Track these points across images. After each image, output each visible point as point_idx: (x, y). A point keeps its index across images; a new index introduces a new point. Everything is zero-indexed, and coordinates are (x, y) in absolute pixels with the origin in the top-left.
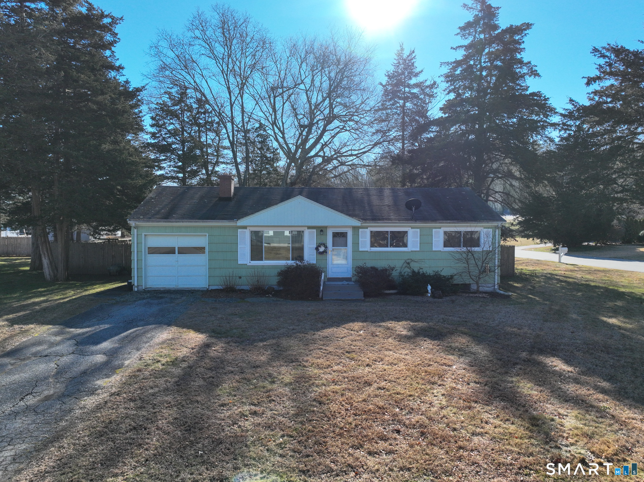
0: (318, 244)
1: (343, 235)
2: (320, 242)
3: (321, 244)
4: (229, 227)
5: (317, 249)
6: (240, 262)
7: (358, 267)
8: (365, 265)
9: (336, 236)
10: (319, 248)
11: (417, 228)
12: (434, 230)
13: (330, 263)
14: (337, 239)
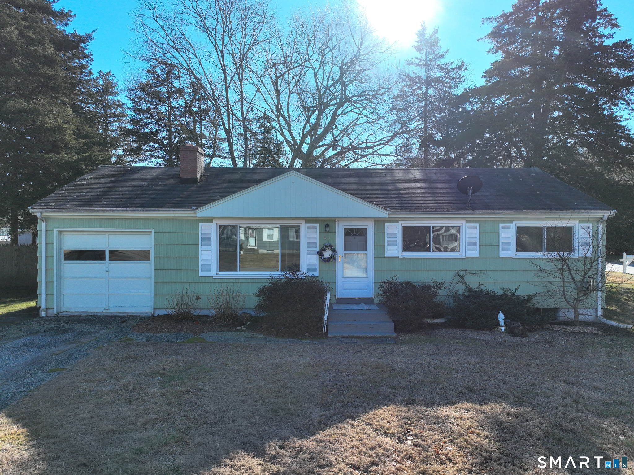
0: (321, 247)
1: (361, 233)
2: (325, 242)
3: (327, 246)
4: (186, 220)
5: (320, 253)
6: (201, 274)
7: (385, 282)
8: (394, 278)
9: (350, 235)
10: (324, 252)
11: (476, 222)
12: (501, 225)
13: (340, 277)
14: (351, 238)
